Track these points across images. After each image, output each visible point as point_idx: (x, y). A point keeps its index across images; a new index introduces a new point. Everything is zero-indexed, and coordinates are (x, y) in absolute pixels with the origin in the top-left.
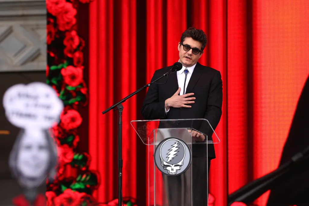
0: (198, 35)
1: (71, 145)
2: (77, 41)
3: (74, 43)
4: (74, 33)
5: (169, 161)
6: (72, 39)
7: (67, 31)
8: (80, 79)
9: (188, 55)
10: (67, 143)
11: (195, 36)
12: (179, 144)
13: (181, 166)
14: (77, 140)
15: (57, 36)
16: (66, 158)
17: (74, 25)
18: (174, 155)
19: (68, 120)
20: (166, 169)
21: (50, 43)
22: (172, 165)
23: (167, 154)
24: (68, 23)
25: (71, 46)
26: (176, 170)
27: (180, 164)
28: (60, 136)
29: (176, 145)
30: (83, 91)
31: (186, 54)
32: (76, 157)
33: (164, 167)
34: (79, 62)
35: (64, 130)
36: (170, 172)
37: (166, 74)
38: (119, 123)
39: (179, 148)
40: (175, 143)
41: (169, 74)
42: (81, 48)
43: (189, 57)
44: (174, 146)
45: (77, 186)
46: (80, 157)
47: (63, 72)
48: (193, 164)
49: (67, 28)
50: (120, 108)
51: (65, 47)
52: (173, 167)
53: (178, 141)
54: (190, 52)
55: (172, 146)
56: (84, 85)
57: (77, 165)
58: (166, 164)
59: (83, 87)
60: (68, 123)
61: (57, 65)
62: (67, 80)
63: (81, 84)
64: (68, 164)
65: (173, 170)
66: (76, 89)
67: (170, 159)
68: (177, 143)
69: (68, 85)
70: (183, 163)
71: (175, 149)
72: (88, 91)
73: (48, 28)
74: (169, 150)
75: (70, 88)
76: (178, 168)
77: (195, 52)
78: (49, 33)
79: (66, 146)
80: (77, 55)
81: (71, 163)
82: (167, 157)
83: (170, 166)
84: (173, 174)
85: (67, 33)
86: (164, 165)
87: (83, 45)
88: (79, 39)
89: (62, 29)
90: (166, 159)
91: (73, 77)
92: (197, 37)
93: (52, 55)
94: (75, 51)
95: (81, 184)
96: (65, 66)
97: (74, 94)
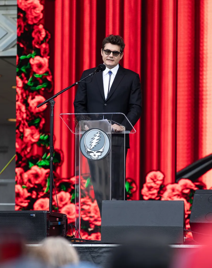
0: (115, 40)
1: (37, 127)
2: (43, 33)
3: (41, 35)
4: (41, 27)
5: (92, 148)
6: (40, 32)
7: (35, 24)
8: (46, 68)
9: (110, 58)
10: (34, 125)
11: (113, 41)
12: (101, 134)
13: (102, 152)
14: (43, 122)
15: (26, 29)
16: (33, 138)
17: (41, 19)
18: (96, 143)
19: (35, 105)
20: (90, 155)
21: (19, 35)
22: (95, 151)
23: (90, 142)
24: (36, 18)
25: (39, 38)
26: (98, 156)
27: (101, 150)
28: (28, 118)
29: (98, 135)
30: (49, 79)
31: (108, 57)
32: (42, 137)
33: (87, 153)
34: (45, 52)
35: (32, 113)
36: (93, 157)
37: (91, 74)
38: (51, 115)
39: (101, 137)
40: (97, 133)
41: (93, 74)
42: (47, 40)
43: (111, 59)
44: (96, 136)
45: (43, 163)
46: (46, 137)
47: (31, 61)
48: (112, 151)
49: (35, 22)
50: (52, 103)
51: (33, 38)
52: (95, 153)
53: (100, 132)
54: (111, 55)
55: (94, 135)
56: (50, 73)
57: (43, 144)
58: (89, 150)
59: (49, 75)
60: (35, 107)
61: (26, 55)
62: (35, 68)
63: (47, 72)
64: (35, 143)
65: (95, 156)
66: (43, 76)
67: (93, 146)
68: (99, 133)
69: (35, 73)
70: (103, 150)
71: (97, 138)
72: (53, 79)
73: (18, 22)
74: (92, 139)
75: (37, 76)
76: (99, 154)
77: (115, 54)
78: (19, 26)
79: (33, 127)
80: (44, 46)
81: (37, 142)
82: (90, 145)
83: (92, 152)
84: (95, 159)
85: (35, 26)
86: (88, 151)
87: (49, 37)
88: (46, 32)
89: (30, 23)
90: (89, 147)
91: (40, 66)
92: (115, 42)
93: (22, 46)
94: (42, 42)
95: (46, 161)
96: (33, 56)
97: (41, 81)
